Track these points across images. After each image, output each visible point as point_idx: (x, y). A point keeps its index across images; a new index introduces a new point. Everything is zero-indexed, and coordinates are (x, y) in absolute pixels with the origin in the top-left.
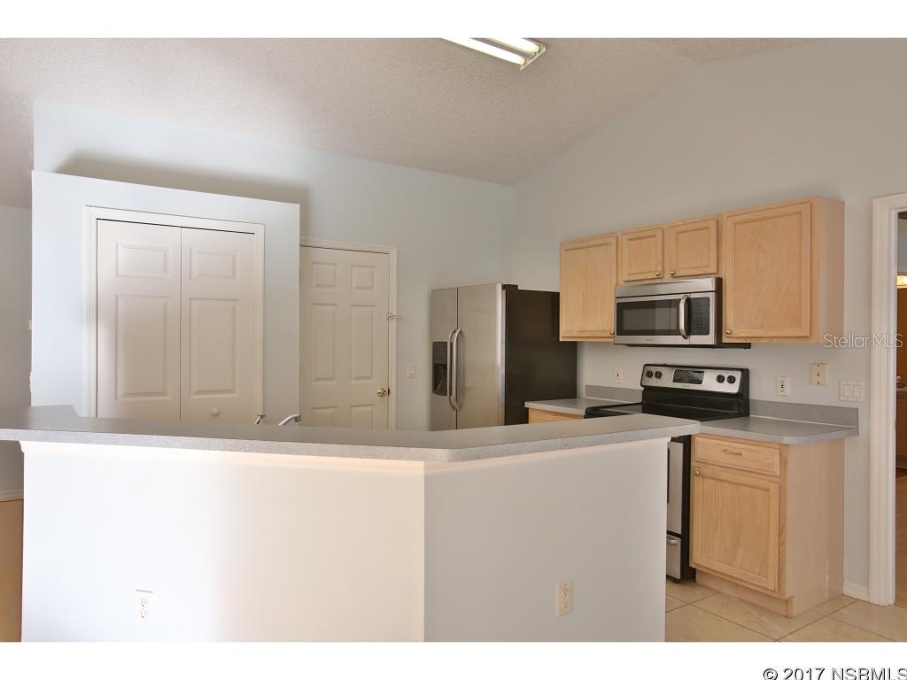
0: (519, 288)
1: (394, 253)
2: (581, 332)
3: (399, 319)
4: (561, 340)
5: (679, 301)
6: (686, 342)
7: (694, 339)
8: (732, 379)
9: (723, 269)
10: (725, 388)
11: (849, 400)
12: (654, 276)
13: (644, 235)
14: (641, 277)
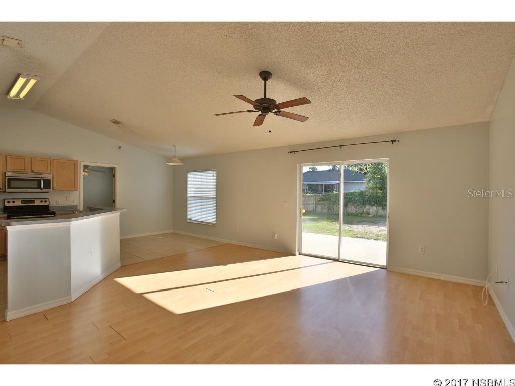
5: (40, 180)
6: (42, 191)
7: (45, 191)
8: (46, 201)
9: (52, 172)
10: (44, 203)
11: (75, 204)
12: (24, 171)
13: (19, 158)
14: (17, 171)
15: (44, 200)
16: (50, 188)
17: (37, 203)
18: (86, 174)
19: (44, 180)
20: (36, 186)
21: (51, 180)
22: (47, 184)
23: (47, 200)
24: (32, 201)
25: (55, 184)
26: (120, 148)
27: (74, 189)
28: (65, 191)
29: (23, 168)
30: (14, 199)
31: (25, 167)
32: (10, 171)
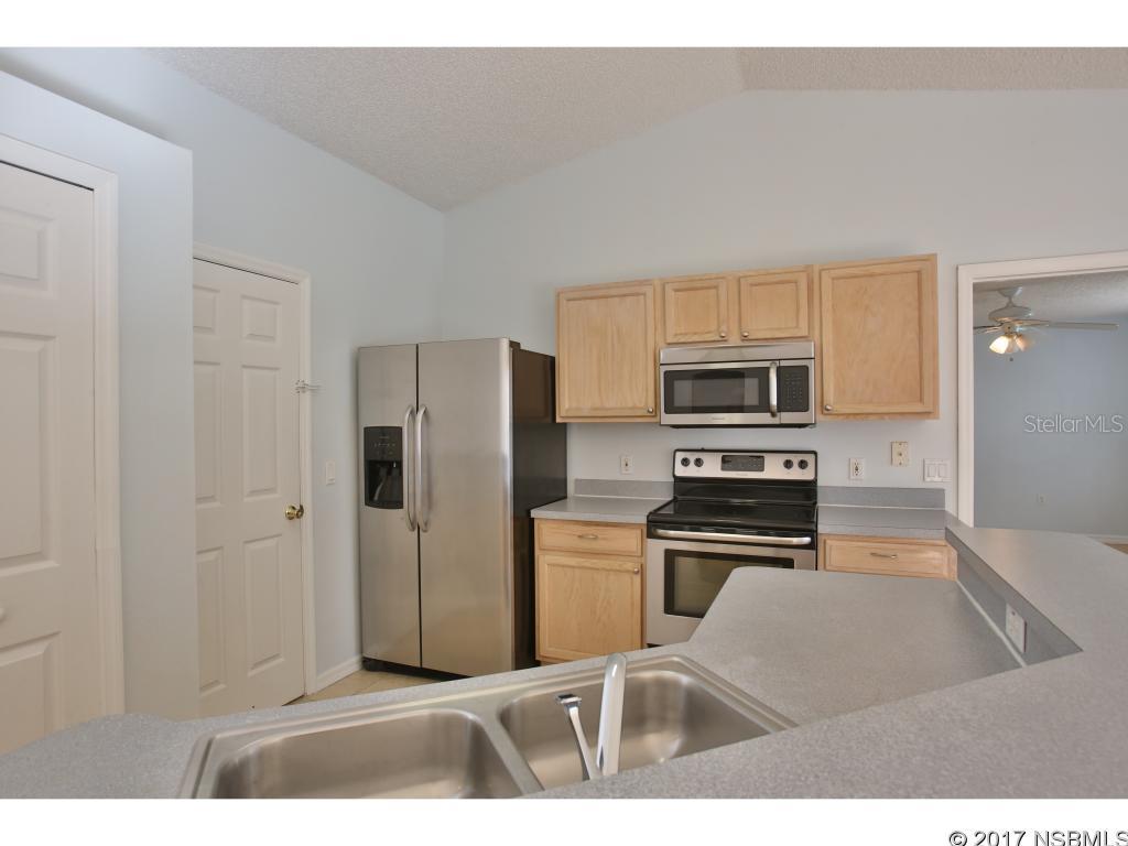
0: (522, 347)
1: (306, 285)
2: (596, 409)
3: (315, 390)
4: (558, 420)
5: (768, 369)
6: (776, 421)
7: (787, 417)
8: (803, 465)
9: (817, 332)
10: (795, 474)
11: (934, 480)
12: (717, 338)
13: (698, 284)
14: (696, 338)
15: (796, 459)
16: (806, 409)
17: (773, 470)
18: (1020, 344)
19: (779, 370)
20: (751, 399)
21: (811, 365)
22: (796, 386)
23: (810, 459)
25: (826, 385)
27: (918, 408)
28: (872, 418)
29: (713, 327)
30: (703, 450)
31: (719, 327)
32: (675, 340)
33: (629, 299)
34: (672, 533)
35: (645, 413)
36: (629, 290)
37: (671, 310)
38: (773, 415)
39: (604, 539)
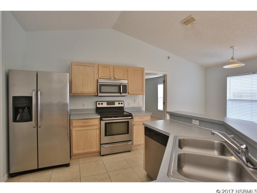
5: (120, 85)
6: (121, 95)
7: (123, 94)
8: (122, 104)
9: (127, 79)
10: (120, 105)
12: (109, 78)
13: (106, 66)
14: (105, 78)
15: (120, 102)
16: (126, 93)
17: (117, 105)
19: (122, 85)
20: (117, 91)
21: (127, 85)
23: (123, 102)
24: (113, 103)
25: (129, 89)
26: (169, 58)
27: (142, 93)
28: (136, 95)
29: (109, 76)
30: (102, 101)
31: (110, 75)
32: (101, 78)
33: (90, 67)
34: (105, 119)
35: (94, 93)
36: (91, 65)
37: (100, 71)
38: (121, 94)
39: (90, 122)
